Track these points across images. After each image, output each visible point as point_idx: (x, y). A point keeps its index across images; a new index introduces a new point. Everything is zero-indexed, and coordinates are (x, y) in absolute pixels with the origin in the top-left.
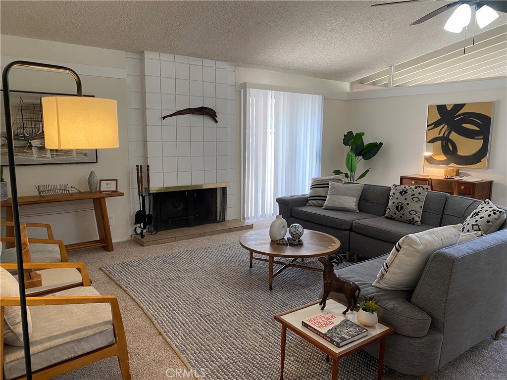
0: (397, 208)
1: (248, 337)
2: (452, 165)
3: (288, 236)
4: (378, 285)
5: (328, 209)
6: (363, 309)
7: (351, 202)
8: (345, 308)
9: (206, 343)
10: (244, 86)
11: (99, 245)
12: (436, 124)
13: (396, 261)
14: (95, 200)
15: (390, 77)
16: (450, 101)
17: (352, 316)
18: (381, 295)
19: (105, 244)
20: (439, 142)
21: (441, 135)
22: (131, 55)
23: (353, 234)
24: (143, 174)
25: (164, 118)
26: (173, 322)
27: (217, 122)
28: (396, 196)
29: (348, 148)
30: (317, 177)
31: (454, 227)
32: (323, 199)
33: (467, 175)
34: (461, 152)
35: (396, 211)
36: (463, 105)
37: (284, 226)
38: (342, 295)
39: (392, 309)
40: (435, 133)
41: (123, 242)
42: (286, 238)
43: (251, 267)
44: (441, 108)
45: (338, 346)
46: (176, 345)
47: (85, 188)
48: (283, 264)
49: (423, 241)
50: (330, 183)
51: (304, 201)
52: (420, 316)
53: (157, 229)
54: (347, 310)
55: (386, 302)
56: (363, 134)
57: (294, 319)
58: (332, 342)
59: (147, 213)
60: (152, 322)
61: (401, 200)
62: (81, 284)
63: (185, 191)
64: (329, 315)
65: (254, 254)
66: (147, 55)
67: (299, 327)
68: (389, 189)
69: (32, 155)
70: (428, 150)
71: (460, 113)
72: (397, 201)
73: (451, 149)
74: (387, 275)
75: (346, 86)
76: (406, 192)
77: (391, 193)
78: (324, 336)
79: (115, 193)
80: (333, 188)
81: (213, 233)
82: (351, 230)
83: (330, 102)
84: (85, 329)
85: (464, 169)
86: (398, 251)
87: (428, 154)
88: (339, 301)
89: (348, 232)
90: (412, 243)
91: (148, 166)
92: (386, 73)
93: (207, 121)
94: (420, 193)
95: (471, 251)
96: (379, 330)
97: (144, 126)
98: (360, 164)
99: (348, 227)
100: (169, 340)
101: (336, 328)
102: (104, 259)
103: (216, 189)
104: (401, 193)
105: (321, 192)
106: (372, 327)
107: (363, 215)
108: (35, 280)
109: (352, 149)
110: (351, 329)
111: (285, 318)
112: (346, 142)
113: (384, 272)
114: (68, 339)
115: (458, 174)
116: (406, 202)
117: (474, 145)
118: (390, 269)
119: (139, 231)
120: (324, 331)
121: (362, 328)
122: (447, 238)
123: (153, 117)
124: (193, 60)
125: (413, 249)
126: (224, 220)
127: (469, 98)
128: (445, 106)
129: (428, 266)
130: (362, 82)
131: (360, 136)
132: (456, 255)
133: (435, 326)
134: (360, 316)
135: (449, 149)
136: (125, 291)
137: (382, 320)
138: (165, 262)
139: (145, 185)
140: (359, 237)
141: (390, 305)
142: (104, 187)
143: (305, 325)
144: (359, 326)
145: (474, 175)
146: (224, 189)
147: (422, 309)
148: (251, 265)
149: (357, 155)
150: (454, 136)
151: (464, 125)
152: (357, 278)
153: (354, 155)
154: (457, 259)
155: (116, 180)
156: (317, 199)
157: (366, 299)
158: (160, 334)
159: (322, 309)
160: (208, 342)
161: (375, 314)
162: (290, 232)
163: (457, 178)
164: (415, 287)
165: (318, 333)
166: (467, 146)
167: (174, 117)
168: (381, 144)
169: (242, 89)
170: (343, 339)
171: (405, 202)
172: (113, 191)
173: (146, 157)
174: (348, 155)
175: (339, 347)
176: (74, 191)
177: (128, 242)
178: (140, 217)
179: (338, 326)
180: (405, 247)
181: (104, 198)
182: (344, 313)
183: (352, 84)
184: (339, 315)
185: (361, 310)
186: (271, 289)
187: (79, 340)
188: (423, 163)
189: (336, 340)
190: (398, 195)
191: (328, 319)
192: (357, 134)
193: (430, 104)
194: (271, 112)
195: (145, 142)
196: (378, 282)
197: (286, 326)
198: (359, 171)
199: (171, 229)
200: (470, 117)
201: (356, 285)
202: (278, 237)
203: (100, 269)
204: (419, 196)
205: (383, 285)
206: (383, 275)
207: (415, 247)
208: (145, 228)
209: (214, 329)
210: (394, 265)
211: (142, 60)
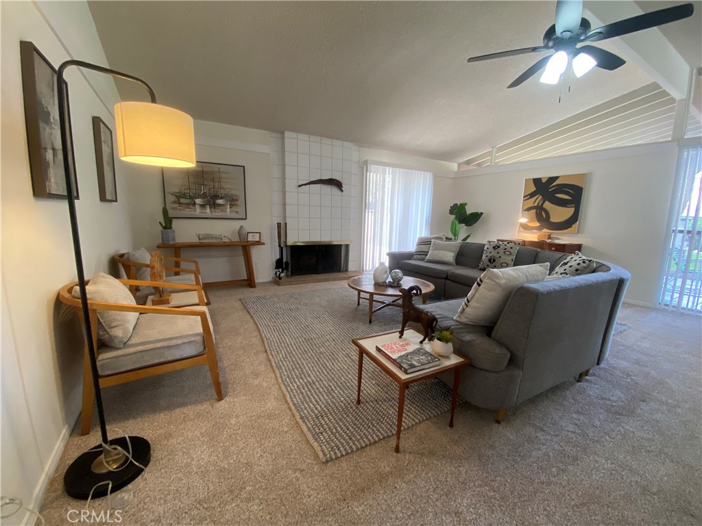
0: (490, 260)
1: (340, 360)
2: (545, 230)
3: (390, 279)
4: (458, 319)
5: (429, 261)
6: (439, 339)
7: (450, 256)
8: (422, 337)
9: (301, 362)
10: (366, 163)
11: (247, 283)
12: (532, 195)
13: (477, 295)
14: (243, 246)
15: (491, 159)
16: (544, 175)
17: (427, 346)
18: (461, 328)
19: (250, 282)
20: (534, 211)
21: (536, 204)
22: (274, 135)
23: (448, 281)
24: (281, 229)
25: (300, 186)
26: (280, 343)
27: (342, 191)
28: (489, 251)
29: (453, 217)
30: (426, 236)
31: (541, 266)
32: (426, 253)
33: (558, 239)
34: (553, 219)
35: (489, 264)
36: (557, 178)
37: (386, 272)
38: (420, 325)
39: (469, 342)
40: (531, 203)
41: (265, 283)
42: (387, 281)
43: (359, 304)
44: (537, 181)
45: (406, 372)
46: (275, 362)
47: (236, 239)
48: (383, 303)
49: (505, 276)
50: (433, 240)
51: (410, 256)
52: (498, 350)
53: (293, 274)
54: (424, 340)
55: (463, 335)
56: (466, 204)
57: (369, 345)
58: (400, 367)
59: (285, 260)
60: (263, 342)
61: (494, 253)
62: (198, 305)
63: (315, 246)
64: (404, 343)
65: (361, 293)
66: (287, 134)
67: (373, 352)
68: (485, 245)
69: (195, 211)
70: (523, 216)
71: (554, 184)
72: (490, 255)
73: (544, 216)
74: (468, 310)
75: (454, 166)
76: (499, 247)
77: (485, 248)
78: (393, 361)
79: (259, 243)
80: (434, 244)
81: (335, 280)
82: (447, 278)
83: (439, 180)
84: (176, 338)
85: (555, 234)
86: (479, 285)
87: (524, 220)
88: (419, 331)
89: (444, 280)
90: (494, 277)
91: (286, 224)
92: (489, 154)
93: (335, 190)
94: (511, 248)
95: (558, 288)
96: (454, 360)
97: (284, 192)
98: (463, 230)
99: (444, 276)
100: (271, 357)
101: (407, 355)
102: (247, 293)
103: (341, 245)
104: (494, 247)
105: (424, 248)
106: (447, 357)
107: (458, 267)
108: (164, 298)
109: (456, 218)
110: (423, 357)
111: (362, 342)
112: (451, 212)
113: (465, 307)
114: (159, 345)
115: (549, 237)
116: (499, 255)
117: (567, 213)
118: (470, 303)
119: (278, 273)
120: (394, 356)
121: (434, 357)
122: (533, 276)
123: (291, 185)
124: (325, 140)
125: (494, 283)
126: (347, 270)
127: (564, 172)
128: (540, 179)
129: (510, 300)
130: (468, 163)
131: (463, 206)
132: (541, 290)
133: (513, 361)
134: (436, 346)
135: (542, 217)
136: (252, 317)
137: (457, 352)
138: (291, 297)
139: (283, 239)
140: (454, 285)
141: (468, 337)
142: (251, 238)
143: (378, 349)
144: (432, 355)
145: (564, 238)
146: (347, 246)
147: (501, 344)
148: (359, 303)
149: (461, 222)
150: (547, 205)
151: (557, 195)
152: (440, 313)
153: (457, 222)
154: (542, 294)
155: (260, 233)
156: (422, 254)
157: (442, 330)
158: (266, 351)
159: (400, 337)
160: (304, 362)
161: (450, 344)
162: (392, 277)
163: (548, 241)
164: (495, 323)
165: (389, 358)
166: (560, 214)
167: (308, 186)
168: (482, 213)
169: (364, 166)
170: (412, 366)
171: (497, 256)
172: (257, 242)
173: (285, 217)
174: (453, 222)
175: (407, 374)
176: (225, 240)
177: (270, 283)
178: (279, 264)
179: (410, 353)
180: (487, 281)
181: (249, 246)
182: (421, 342)
183: (459, 165)
184: (416, 343)
185: (436, 340)
186: (370, 322)
187: (169, 347)
188: (517, 229)
189: (404, 366)
190: (491, 249)
191: (402, 346)
192: (461, 204)
193: (527, 178)
194: (388, 185)
195: (284, 205)
196: (459, 316)
197: (362, 352)
198: (462, 236)
199: (303, 274)
200: (562, 188)
201: (434, 316)
202: (381, 280)
203: (240, 300)
204: (511, 250)
205: (464, 320)
206: (464, 309)
207: (497, 281)
208: (282, 272)
209: (312, 350)
210: (474, 299)
211: (283, 138)
